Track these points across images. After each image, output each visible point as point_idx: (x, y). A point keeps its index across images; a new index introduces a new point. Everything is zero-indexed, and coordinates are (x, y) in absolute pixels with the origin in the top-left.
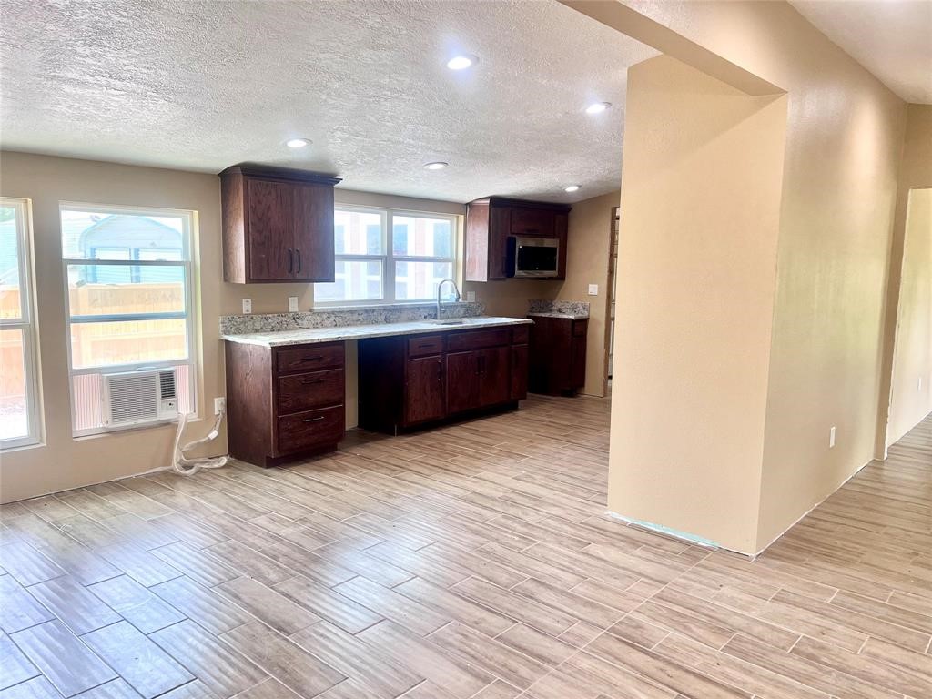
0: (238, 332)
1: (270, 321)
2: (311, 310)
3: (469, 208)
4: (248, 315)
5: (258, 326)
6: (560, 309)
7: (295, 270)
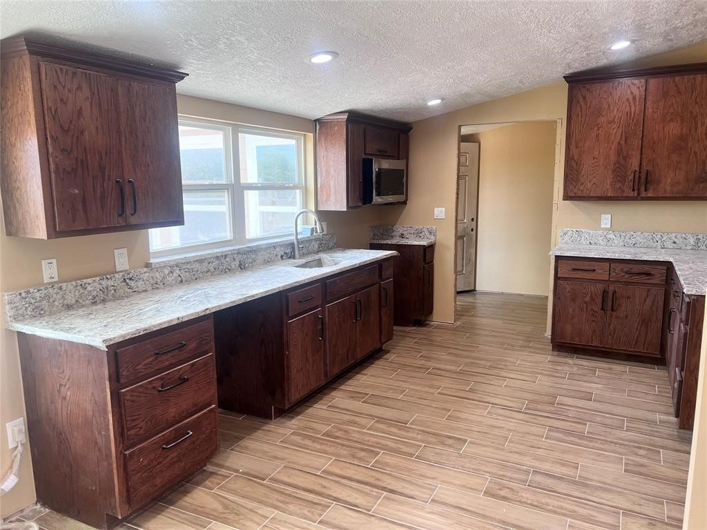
0: (38, 313)
1: (89, 288)
2: (148, 265)
3: (319, 126)
4: (52, 285)
5: (70, 299)
6: (402, 234)
7: (128, 211)
